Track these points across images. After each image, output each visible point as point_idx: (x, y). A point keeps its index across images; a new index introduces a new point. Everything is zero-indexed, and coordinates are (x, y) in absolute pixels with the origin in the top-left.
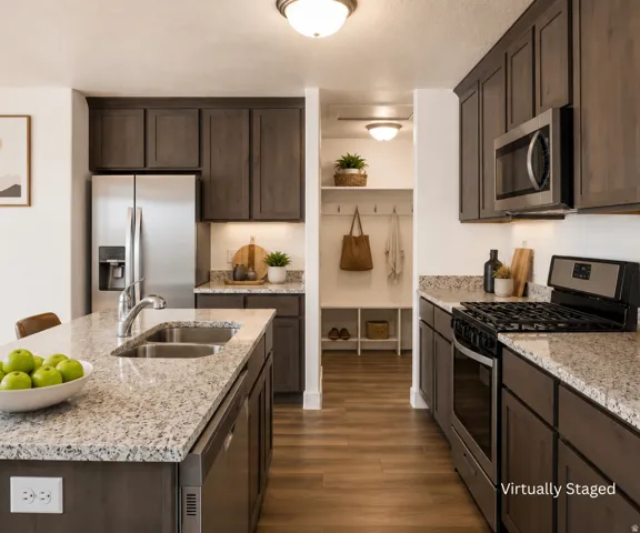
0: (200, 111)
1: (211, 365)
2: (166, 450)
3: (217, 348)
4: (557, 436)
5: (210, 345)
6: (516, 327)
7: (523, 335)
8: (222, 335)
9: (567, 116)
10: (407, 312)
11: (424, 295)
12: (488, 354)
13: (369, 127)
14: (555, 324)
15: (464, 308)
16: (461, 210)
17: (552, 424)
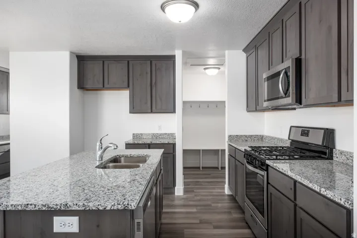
0: (128, 62)
1: (140, 171)
2: (128, 204)
3: (141, 165)
4: (296, 205)
5: (138, 164)
6: (275, 157)
7: (278, 161)
8: (143, 159)
9: (298, 62)
10: (223, 151)
11: (231, 144)
12: (262, 169)
13: (205, 69)
14: (293, 156)
15: (250, 149)
16: (247, 107)
17: (293, 200)
